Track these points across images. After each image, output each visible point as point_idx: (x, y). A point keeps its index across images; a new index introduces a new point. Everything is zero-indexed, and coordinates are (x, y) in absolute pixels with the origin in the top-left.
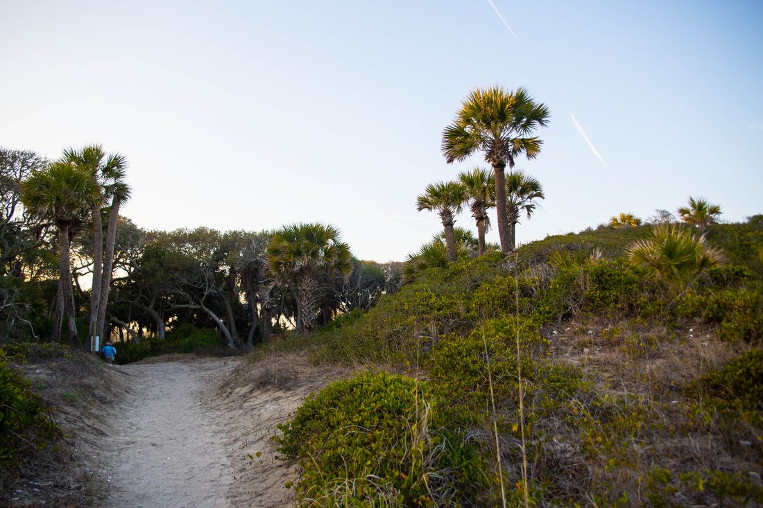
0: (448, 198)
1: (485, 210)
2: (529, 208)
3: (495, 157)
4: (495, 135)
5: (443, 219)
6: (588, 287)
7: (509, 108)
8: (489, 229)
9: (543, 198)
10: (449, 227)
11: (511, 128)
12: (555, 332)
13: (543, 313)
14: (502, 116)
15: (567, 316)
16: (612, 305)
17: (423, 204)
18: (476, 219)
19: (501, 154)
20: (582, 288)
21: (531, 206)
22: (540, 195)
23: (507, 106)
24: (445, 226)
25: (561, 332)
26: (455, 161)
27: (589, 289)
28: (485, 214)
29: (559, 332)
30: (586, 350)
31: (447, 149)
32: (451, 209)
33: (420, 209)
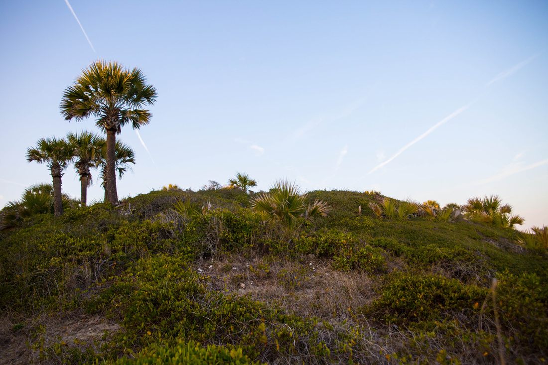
0: (60, 152)
1: (88, 167)
2: (121, 170)
3: (109, 121)
4: (111, 104)
5: (53, 171)
6: (221, 231)
7: (127, 81)
8: (91, 184)
9: (134, 164)
10: (57, 178)
11: (124, 101)
12: (199, 269)
13: (186, 252)
14: (120, 88)
15: (207, 256)
16: (246, 245)
17: (34, 155)
18: (80, 175)
19: (114, 120)
20: (217, 231)
21: (123, 169)
22: (132, 161)
23: (126, 80)
24: (54, 177)
25: (206, 269)
26: (74, 119)
27: (222, 232)
28: (88, 170)
29: (203, 269)
30: (243, 285)
31: (65, 107)
32: (61, 163)
33: (30, 160)
